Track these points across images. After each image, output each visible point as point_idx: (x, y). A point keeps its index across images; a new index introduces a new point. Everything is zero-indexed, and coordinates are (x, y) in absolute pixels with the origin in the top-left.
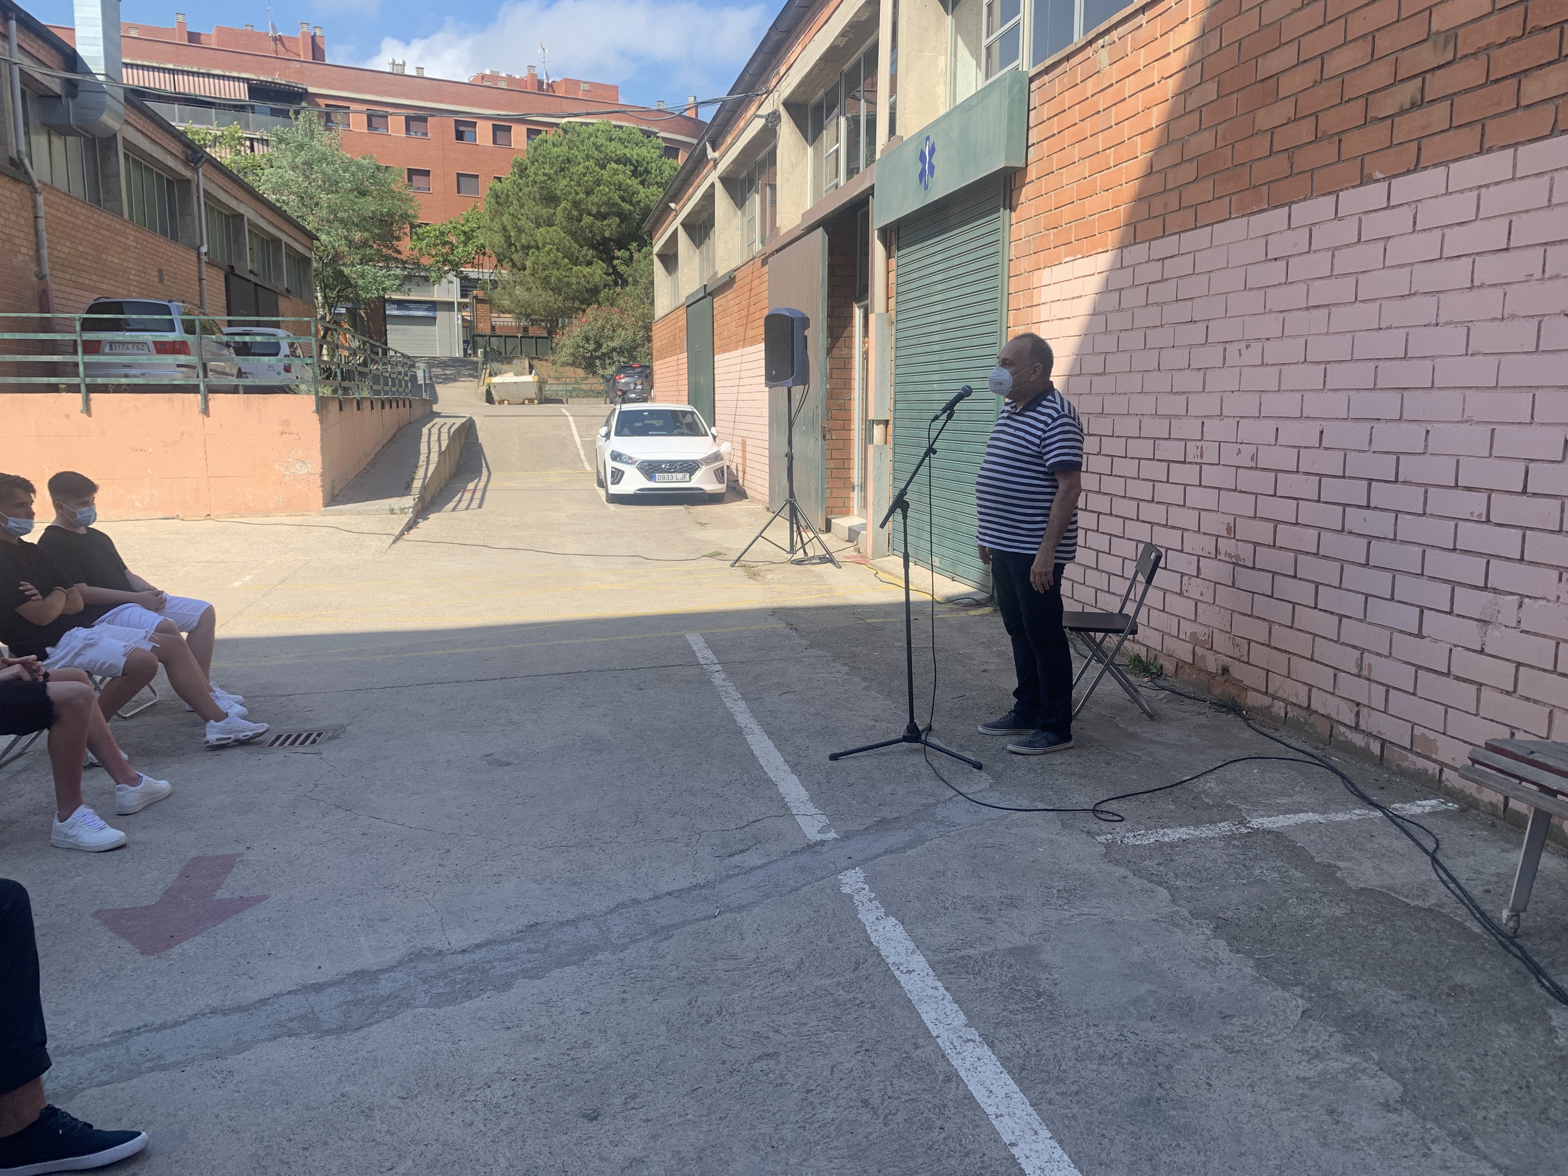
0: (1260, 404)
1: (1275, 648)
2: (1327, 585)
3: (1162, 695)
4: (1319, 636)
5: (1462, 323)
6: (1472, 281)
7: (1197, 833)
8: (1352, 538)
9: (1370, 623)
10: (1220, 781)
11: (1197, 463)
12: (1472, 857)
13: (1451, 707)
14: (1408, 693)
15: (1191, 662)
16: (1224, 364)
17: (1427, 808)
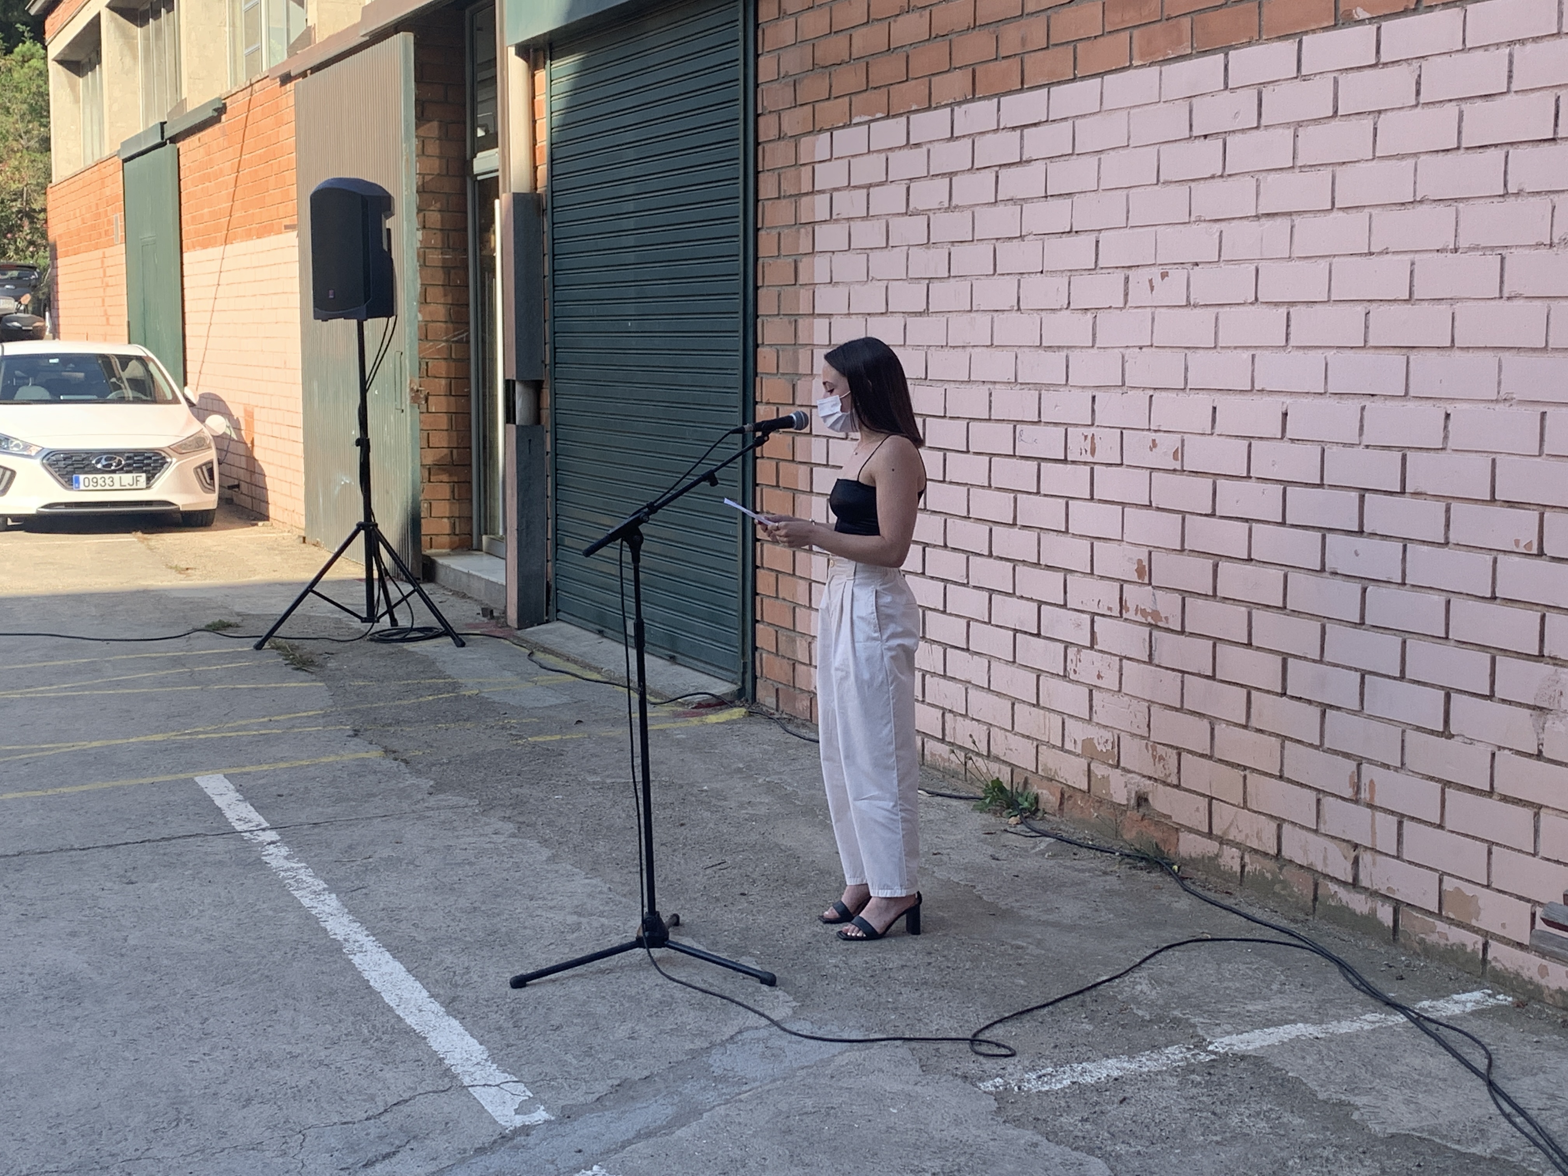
0: (1186, 369)
1: (1221, 761)
2: (1300, 658)
3: (1043, 846)
4: (1291, 739)
5: (1492, 248)
6: (1505, 185)
7: (1133, 1066)
8: (1338, 582)
9: (1370, 717)
10: (1156, 981)
11: (1085, 463)
12: (1541, 1075)
13: (1497, 844)
14: (1431, 824)
15: (1085, 787)
16: (1126, 302)
17: (1469, 1005)
